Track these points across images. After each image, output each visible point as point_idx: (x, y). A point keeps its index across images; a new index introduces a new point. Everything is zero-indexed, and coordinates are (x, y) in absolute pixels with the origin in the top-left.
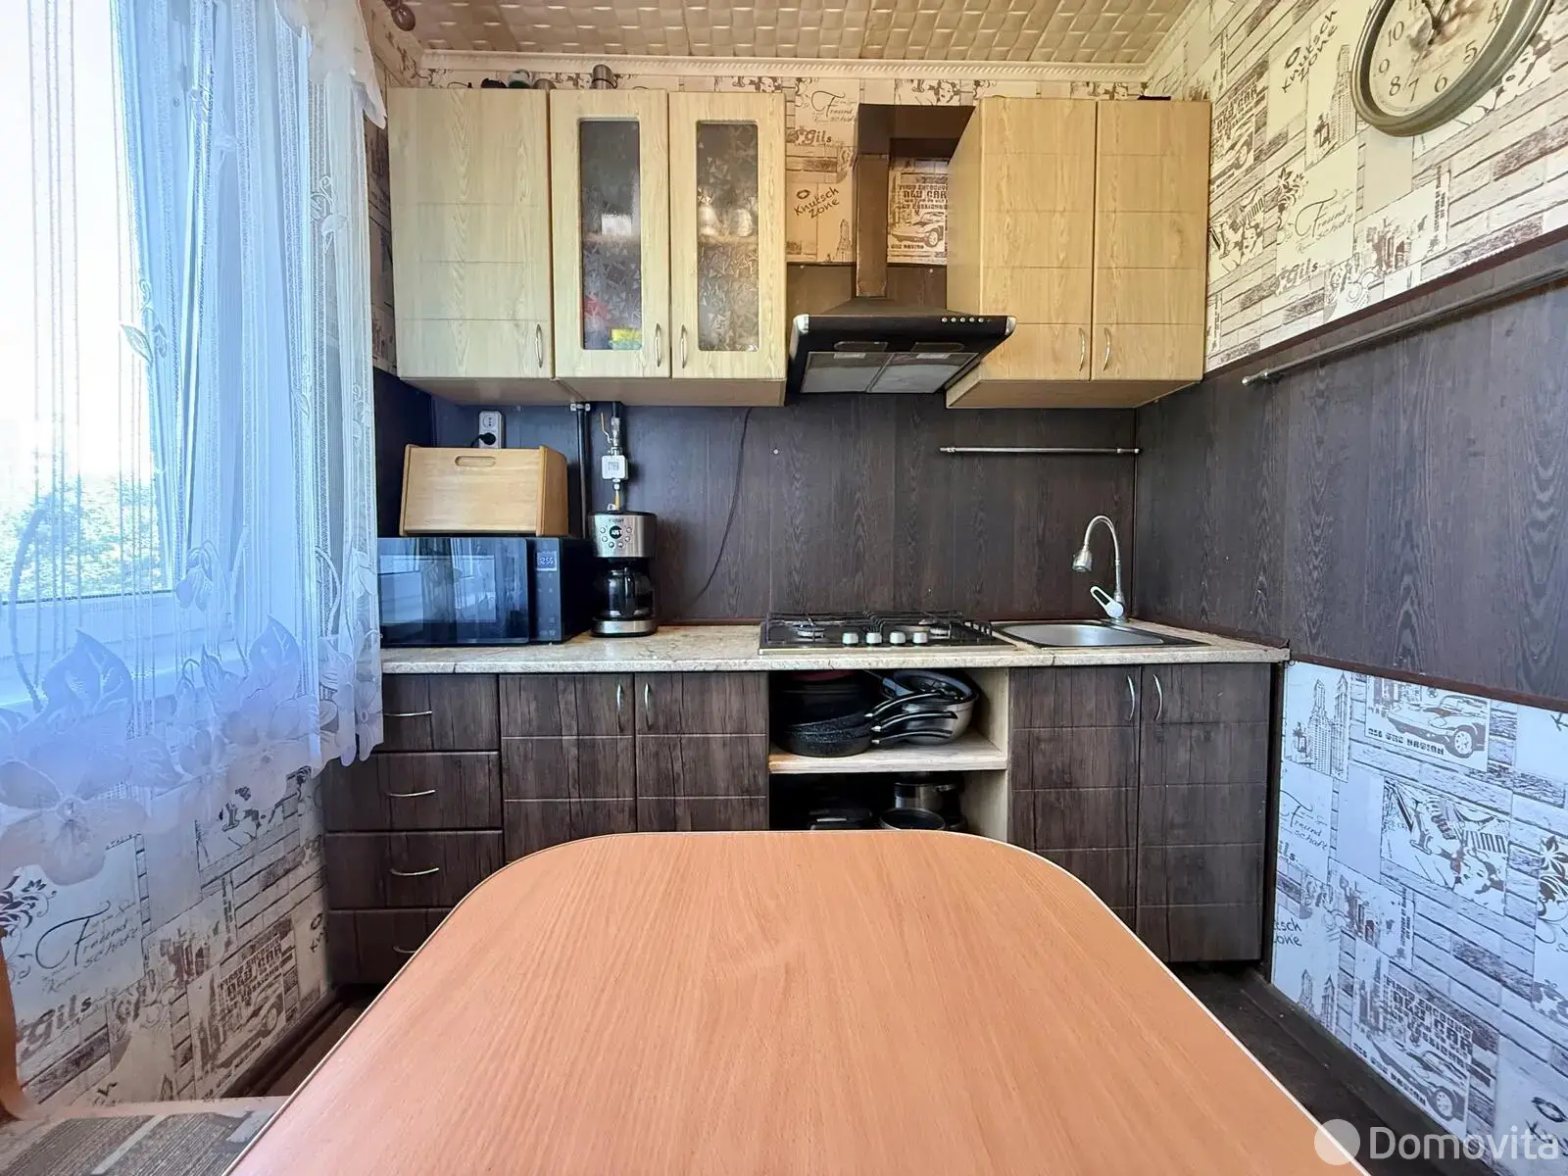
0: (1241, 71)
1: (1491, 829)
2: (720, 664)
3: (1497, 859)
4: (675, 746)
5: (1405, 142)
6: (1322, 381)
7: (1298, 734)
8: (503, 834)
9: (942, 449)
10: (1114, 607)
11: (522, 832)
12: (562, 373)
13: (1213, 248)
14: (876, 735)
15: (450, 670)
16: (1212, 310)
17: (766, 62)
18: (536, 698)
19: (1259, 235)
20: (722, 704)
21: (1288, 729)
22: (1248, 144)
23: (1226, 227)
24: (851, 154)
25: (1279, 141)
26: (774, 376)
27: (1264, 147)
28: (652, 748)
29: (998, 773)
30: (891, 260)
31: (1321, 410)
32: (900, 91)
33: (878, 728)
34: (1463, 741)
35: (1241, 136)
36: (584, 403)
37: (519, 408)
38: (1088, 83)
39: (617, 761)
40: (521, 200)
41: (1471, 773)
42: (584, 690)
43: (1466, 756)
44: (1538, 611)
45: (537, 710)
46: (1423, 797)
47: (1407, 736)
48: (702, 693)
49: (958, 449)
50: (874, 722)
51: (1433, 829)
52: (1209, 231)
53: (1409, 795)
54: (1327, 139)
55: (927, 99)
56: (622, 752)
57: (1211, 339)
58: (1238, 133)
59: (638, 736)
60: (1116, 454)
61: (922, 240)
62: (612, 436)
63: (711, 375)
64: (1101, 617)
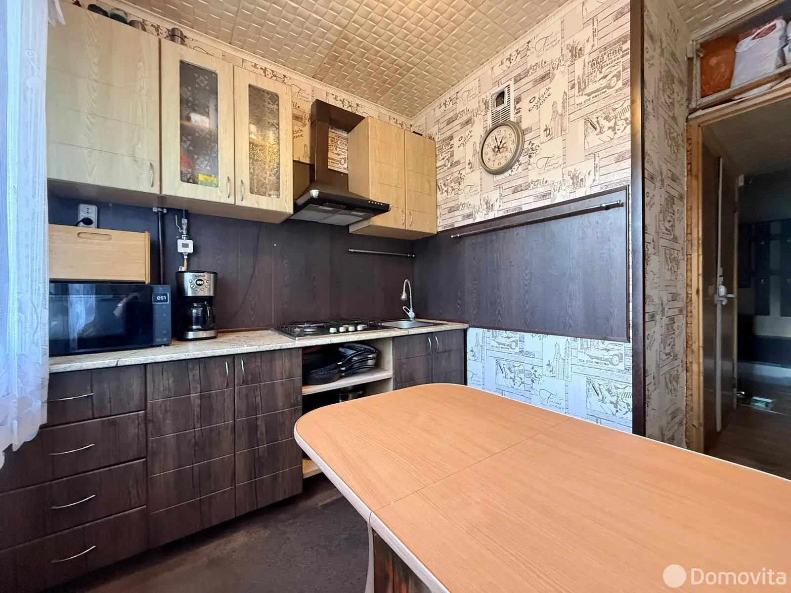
0: (445, 136)
1: (521, 368)
2: (282, 346)
3: (522, 376)
4: (257, 389)
5: (491, 176)
6: (474, 240)
7: (472, 351)
8: (146, 460)
9: (349, 250)
10: (411, 314)
11: (162, 456)
12: (166, 192)
13: (438, 190)
14: (343, 371)
15: (114, 365)
16: (438, 210)
17: (270, 63)
18: (173, 375)
19: (453, 190)
20: (281, 366)
21: (469, 350)
22: (448, 159)
23: (442, 184)
24: (308, 117)
25: (458, 163)
26: (288, 211)
27: (453, 163)
28: (244, 392)
29: (389, 379)
30: (329, 167)
31: (474, 248)
32: (328, 97)
33: (344, 369)
34: (514, 344)
35: (446, 156)
36: (163, 208)
37: (111, 205)
38: (394, 119)
39: (224, 402)
40: (140, 91)
41: (516, 353)
42: (205, 367)
43: (515, 349)
44: (527, 307)
45: (174, 382)
46: (505, 363)
47: (501, 346)
48: (271, 361)
49: (355, 251)
50: (342, 366)
51: (508, 371)
52: (437, 184)
53: (502, 363)
54: (471, 167)
55: (338, 104)
56: (227, 397)
57: (439, 221)
58: (445, 155)
59: (236, 387)
60: (407, 257)
61: (338, 161)
62: (182, 229)
63: (256, 206)
64: (407, 318)
